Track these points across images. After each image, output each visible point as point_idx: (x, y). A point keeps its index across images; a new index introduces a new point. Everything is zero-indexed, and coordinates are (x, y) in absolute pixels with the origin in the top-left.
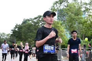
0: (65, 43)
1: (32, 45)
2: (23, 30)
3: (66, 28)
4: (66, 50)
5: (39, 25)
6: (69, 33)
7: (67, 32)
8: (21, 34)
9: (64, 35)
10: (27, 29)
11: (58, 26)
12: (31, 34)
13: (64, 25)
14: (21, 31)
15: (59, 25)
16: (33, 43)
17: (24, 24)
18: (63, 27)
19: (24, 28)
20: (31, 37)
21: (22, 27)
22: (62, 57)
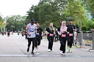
0: (86, 25)
2: (40, 11)
3: (87, 9)
4: (87, 33)
5: (58, 6)
8: (38, 17)
9: (85, 16)
10: (44, 10)
11: (78, 7)
12: (48, 16)
13: (85, 5)
14: (38, 12)
15: (80, 5)
17: (41, 5)
18: (84, 8)
19: (41, 9)
20: (49, 19)
21: (38, 8)
22: (83, 40)
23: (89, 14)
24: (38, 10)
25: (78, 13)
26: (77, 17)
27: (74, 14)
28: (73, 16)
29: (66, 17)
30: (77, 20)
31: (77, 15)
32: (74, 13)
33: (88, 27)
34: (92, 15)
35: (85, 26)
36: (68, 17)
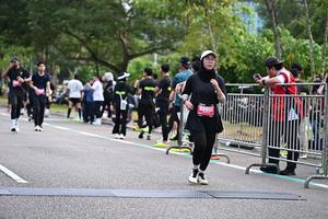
23: (252, 7)
25: (201, 3)
26: (199, 19)
27: (184, 9)
28: (179, 18)
29: (150, 21)
30: (198, 36)
31: (197, 14)
32: (187, 1)
33: (245, 67)
34: (262, 14)
35: (233, 61)
36: (160, 18)
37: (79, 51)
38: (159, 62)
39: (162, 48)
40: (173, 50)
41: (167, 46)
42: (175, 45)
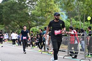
1: (16, 30)
2: (4, 10)
3: (62, 7)
5: (26, 3)
6: (65, 14)
7: (62, 12)
8: (2, 16)
10: (9, 9)
11: (51, 5)
12: (14, 15)
13: (59, 3)
14: (1, 11)
15: (52, 3)
16: (17, 28)
17: (6, 2)
18: (58, 6)
19: (6, 7)
20: (15, 19)
21: (2, 6)
23: (64, 13)
24: (2, 9)
25: (50, 12)
26: (50, 16)
27: (45, 14)
28: (44, 16)
29: (36, 17)
31: (49, 15)
32: (46, 12)
34: (67, 15)
36: (39, 17)
37: (17, 26)
38: (39, 28)
39: (40, 25)
40: (43, 25)
41: (41, 24)
42: (43, 24)
